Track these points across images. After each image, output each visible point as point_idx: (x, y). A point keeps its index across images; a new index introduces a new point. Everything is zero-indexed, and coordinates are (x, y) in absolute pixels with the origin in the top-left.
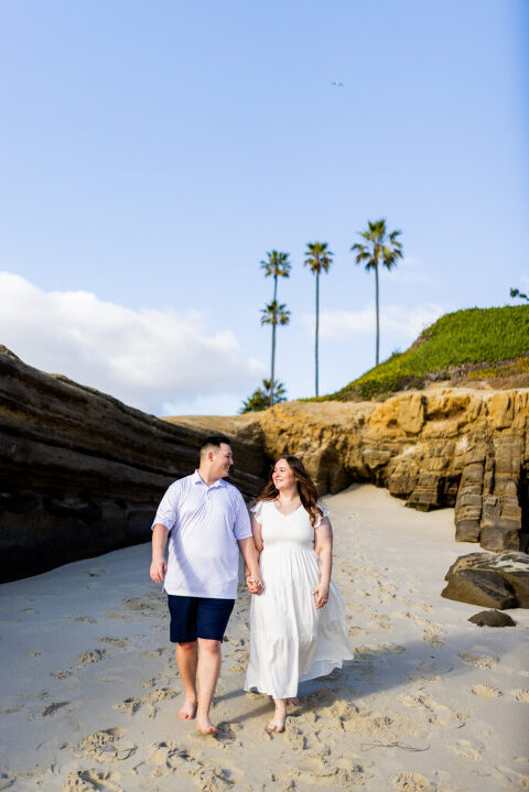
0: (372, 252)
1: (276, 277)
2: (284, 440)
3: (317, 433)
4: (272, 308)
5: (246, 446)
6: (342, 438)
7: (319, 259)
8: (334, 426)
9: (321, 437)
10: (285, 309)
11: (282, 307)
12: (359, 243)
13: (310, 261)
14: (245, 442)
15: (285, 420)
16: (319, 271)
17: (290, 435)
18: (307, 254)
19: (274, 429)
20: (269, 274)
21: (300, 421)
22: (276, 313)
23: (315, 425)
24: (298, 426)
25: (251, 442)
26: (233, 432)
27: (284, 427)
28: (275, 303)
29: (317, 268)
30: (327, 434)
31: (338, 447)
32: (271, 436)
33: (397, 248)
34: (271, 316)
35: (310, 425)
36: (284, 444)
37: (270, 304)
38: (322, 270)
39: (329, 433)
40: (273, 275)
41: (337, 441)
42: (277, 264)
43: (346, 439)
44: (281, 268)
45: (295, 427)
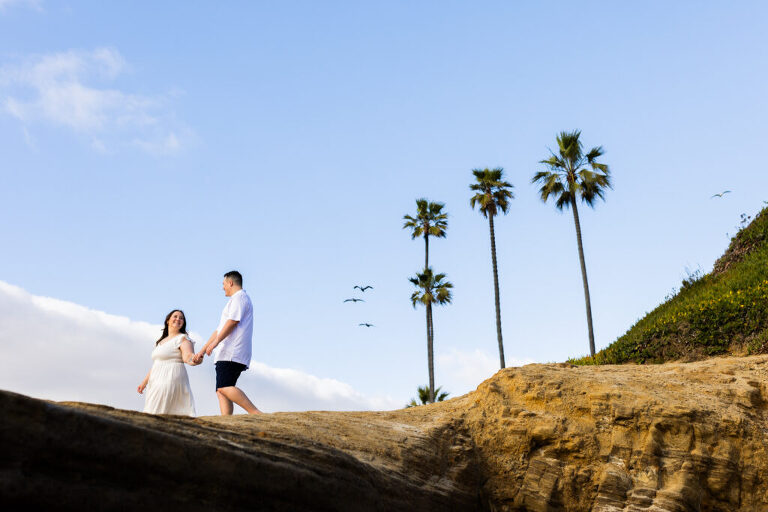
0: (564, 181)
1: (426, 237)
2: (544, 471)
3: (645, 441)
4: (426, 279)
5: (436, 498)
6: (722, 452)
7: (492, 193)
8: (693, 416)
9: (658, 454)
10: (444, 281)
11: (439, 277)
12: (544, 170)
13: (481, 198)
14: (428, 487)
15: (539, 410)
16: (493, 212)
17: (561, 454)
18: (475, 187)
19: (510, 440)
20: (417, 233)
21: (584, 410)
22: (431, 288)
23: (635, 415)
24: (579, 425)
25: (447, 485)
26: (389, 455)
27: (539, 428)
28: (429, 272)
29: (489, 209)
30: (677, 443)
31: (714, 480)
32: (505, 461)
33: (601, 173)
34: (423, 291)
35: (618, 420)
36: (548, 483)
37: (422, 272)
38: (499, 210)
39: (683, 440)
40: (423, 235)
41: (709, 463)
42: (429, 219)
43: (735, 453)
44: (432, 223)
45: (572, 429)
